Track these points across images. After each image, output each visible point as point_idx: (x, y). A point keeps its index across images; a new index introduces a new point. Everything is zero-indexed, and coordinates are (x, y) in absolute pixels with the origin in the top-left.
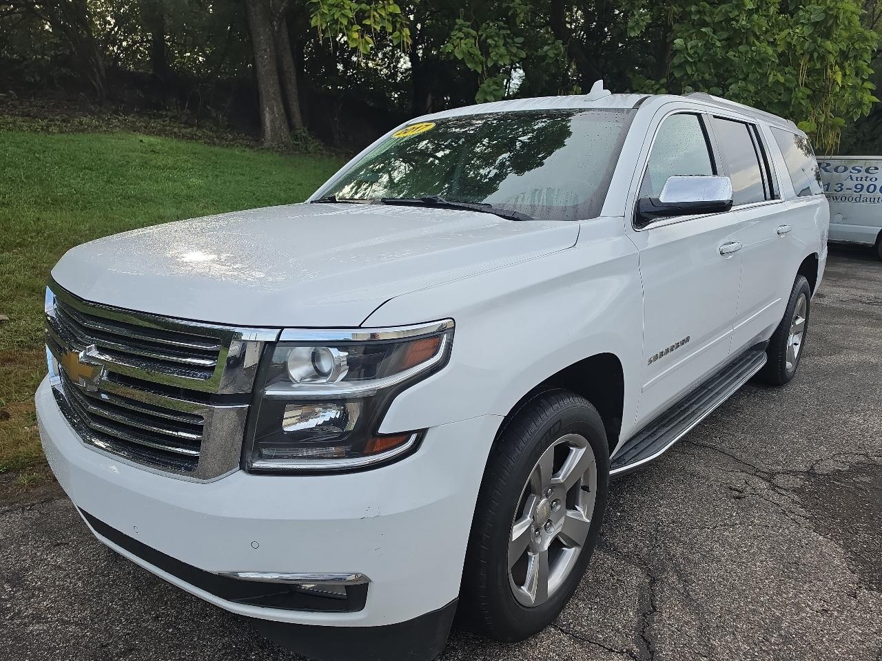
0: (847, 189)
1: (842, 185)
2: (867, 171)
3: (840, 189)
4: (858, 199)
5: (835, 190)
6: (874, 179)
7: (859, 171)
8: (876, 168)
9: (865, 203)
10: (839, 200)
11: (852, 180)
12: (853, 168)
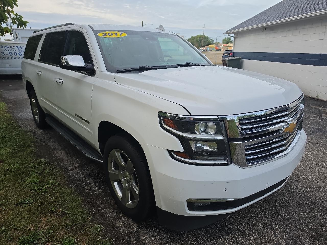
0: (6, 54)
1: (4, 53)
2: (11, 47)
3: (3, 54)
4: (12, 58)
5: (2, 55)
6: (15, 51)
7: (8, 48)
8: (14, 47)
9: (15, 60)
10: (5, 59)
11: (7, 51)
12: (5, 46)
